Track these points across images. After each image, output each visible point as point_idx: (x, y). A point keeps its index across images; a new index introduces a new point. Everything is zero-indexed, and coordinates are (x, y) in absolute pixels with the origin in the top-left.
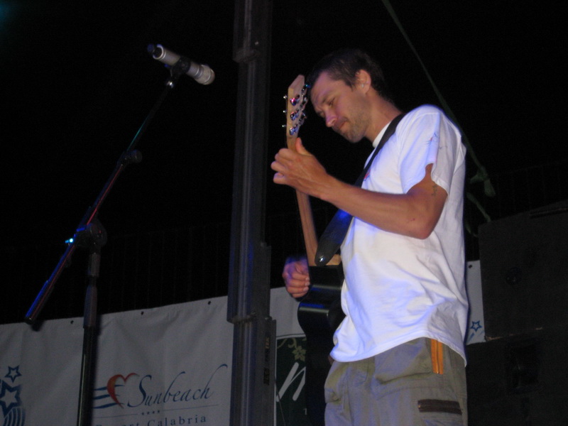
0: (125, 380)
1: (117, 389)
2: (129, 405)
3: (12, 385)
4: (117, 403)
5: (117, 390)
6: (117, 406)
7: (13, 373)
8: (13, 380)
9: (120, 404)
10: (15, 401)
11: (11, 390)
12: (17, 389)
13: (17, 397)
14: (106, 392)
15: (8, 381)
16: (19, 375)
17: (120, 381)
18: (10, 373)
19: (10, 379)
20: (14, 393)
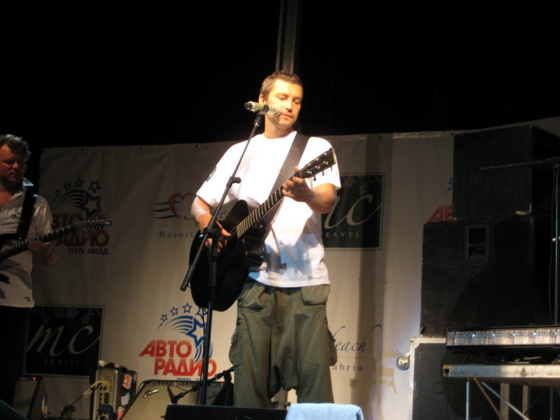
0: (183, 198)
1: (176, 204)
2: (185, 218)
3: (94, 195)
4: (175, 215)
5: (176, 206)
6: (176, 218)
7: (95, 186)
8: (94, 191)
9: (178, 217)
10: (96, 208)
11: (93, 199)
12: (98, 199)
13: (98, 205)
14: (167, 206)
15: (90, 192)
16: (99, 188)
17: (178, 199)
18: (92, 185)
19: (92, 191)
20: (95, 202)
